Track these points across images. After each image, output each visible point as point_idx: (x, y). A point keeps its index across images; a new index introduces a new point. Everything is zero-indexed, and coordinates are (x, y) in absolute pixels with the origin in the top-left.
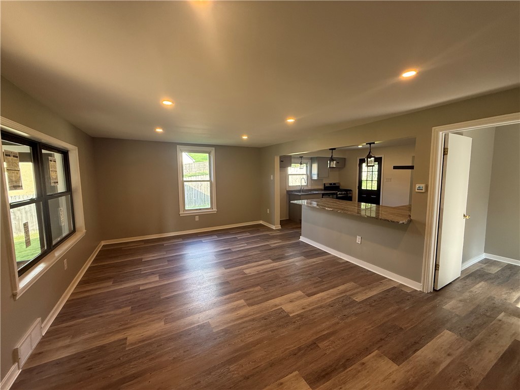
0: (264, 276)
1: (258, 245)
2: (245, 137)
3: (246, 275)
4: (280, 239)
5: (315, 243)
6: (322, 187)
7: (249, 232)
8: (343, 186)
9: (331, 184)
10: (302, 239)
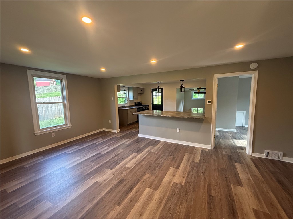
0: (142, 165)
1: (117, 146)
2: (103, 70)
3: (130, 169)
4: (127, 138)
5: (148, 136)
6: (134, 104)
7: (101, 137)
8: (144, 103)
9: (138, 102)
10: (140, 135)
